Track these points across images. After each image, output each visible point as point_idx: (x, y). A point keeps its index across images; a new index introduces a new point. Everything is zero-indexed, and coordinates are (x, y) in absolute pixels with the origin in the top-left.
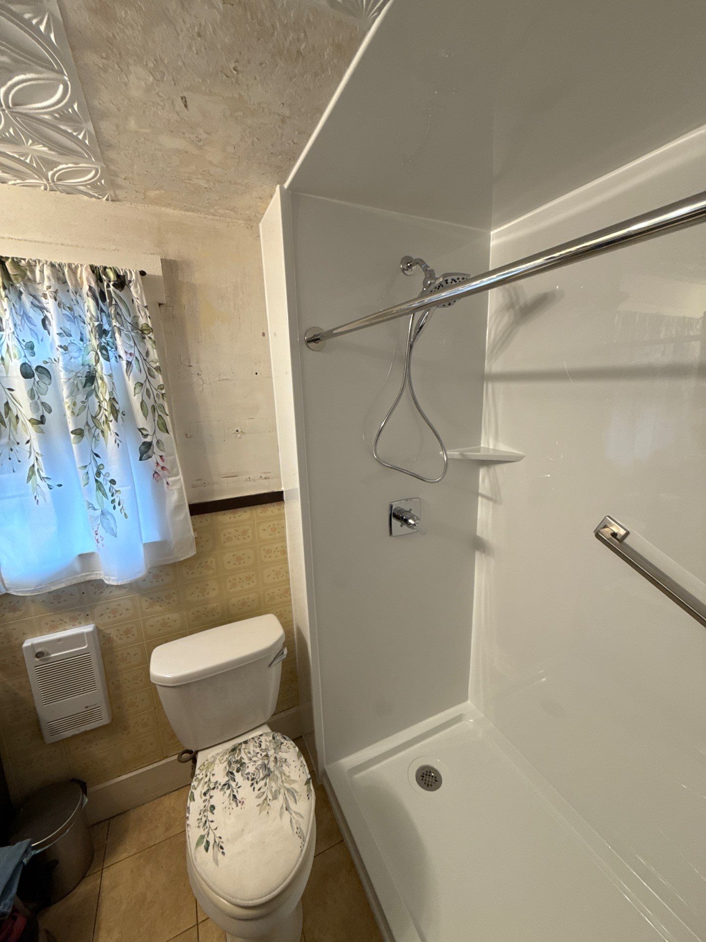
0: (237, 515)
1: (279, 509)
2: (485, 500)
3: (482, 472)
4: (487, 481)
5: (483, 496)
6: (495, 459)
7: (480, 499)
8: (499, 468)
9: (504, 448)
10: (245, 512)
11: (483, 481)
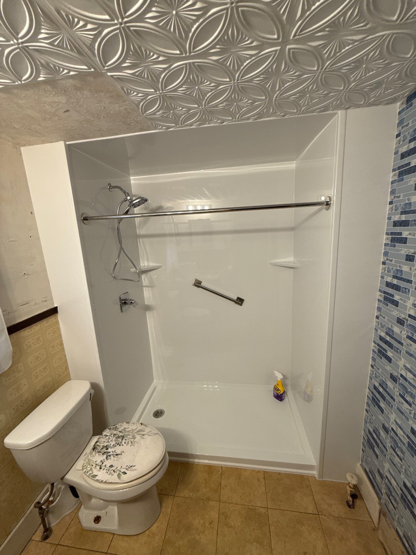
0: (32, 329)
1: (55, 319)
2: (147, 288)
3: (143, 276)
4: (146, 280)
5: (145, 286)
6: (149, 269)
7: (144, 288)
8: (151, 273)
9: (152, 264)
10: (37, 325)
11: (144, 280)
